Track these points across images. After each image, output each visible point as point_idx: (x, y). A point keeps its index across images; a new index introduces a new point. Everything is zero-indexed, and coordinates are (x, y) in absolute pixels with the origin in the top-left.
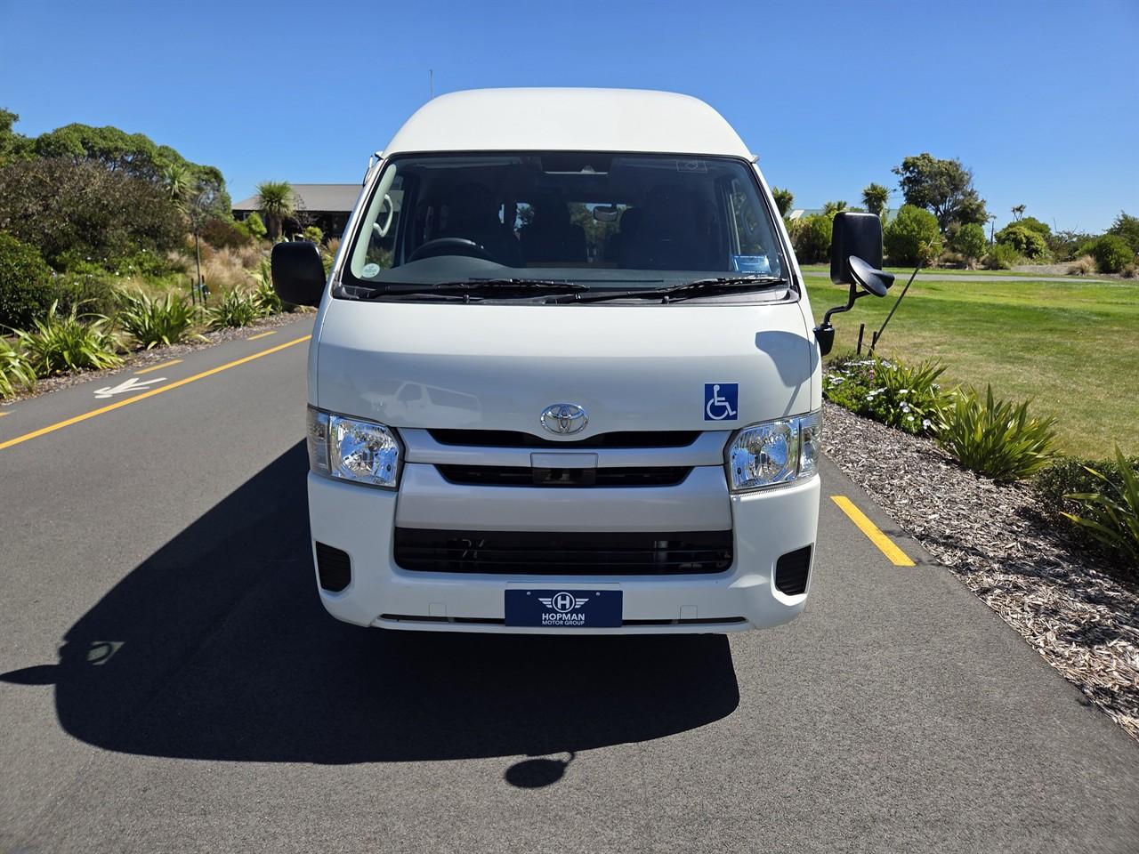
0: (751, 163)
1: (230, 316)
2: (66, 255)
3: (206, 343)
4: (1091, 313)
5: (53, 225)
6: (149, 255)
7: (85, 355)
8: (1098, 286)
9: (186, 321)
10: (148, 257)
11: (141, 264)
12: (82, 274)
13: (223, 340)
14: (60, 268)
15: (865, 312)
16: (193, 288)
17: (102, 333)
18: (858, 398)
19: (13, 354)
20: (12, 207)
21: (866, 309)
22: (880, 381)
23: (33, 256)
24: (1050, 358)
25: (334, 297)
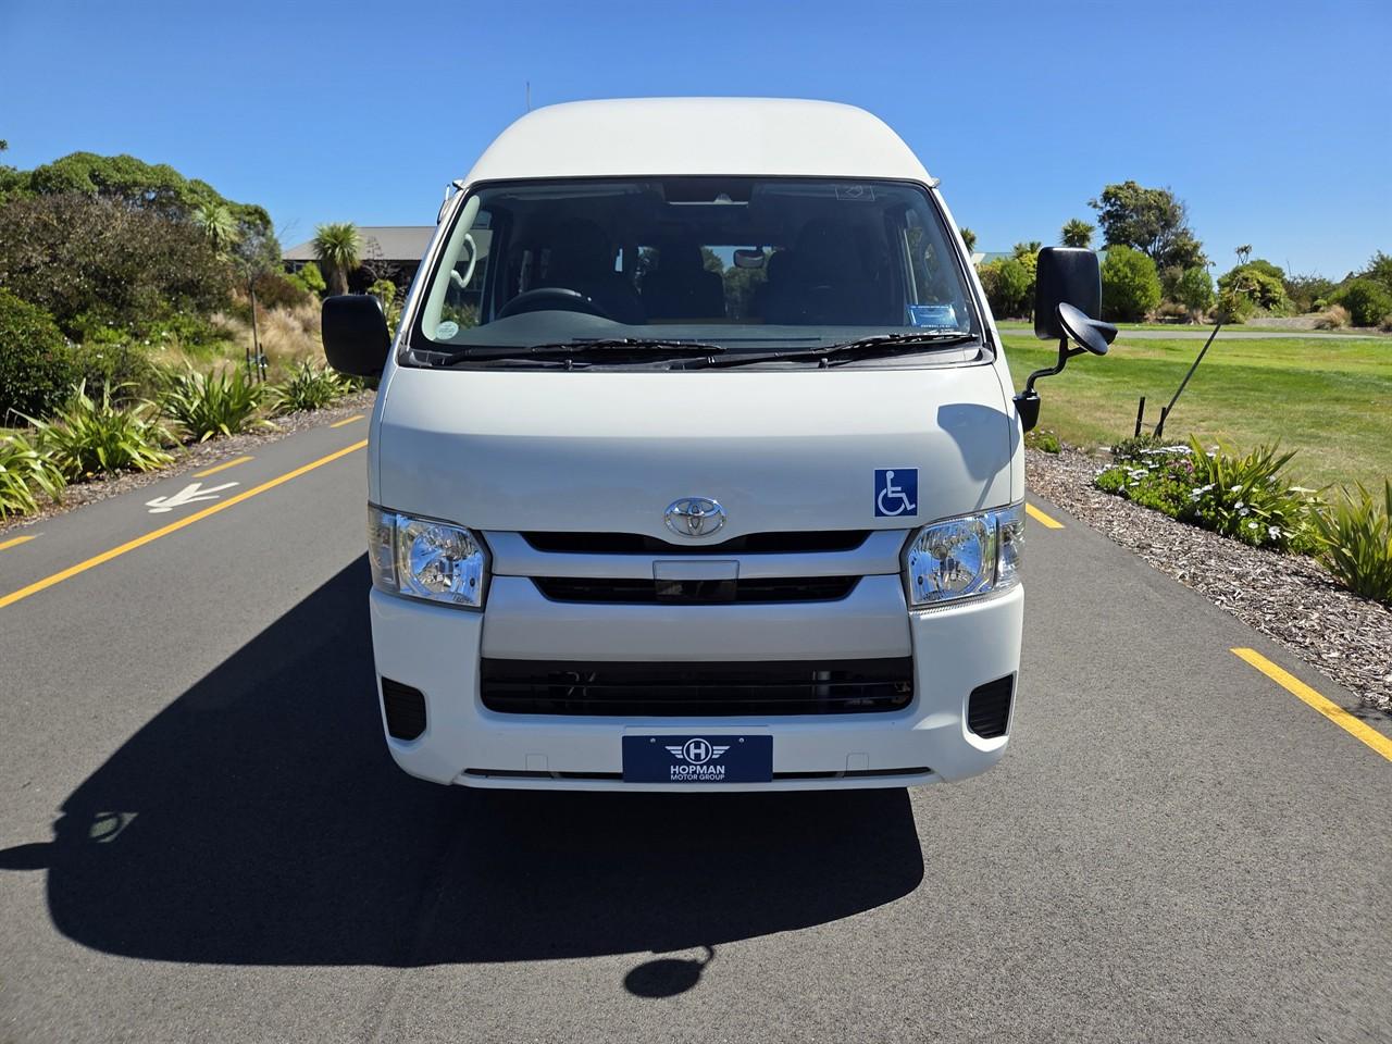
0: (931, 188)
1: (303, 395)
2: (81, 319)
3: (277, 432)
4: (1380, 378)
5: (64, 280)
6: (188, 319)
7: (124, 450)
8: (1369, 343)
9: (249, 404)
10: (186, 320)
11: (177, 330)
12: (106, 343)
13: (298, 427)
14: (77, 337)
15: (1095, 379)
16: (248, 361)
17: (145, 423)
18: (1177, 499)
19: (33, 454)
20: (9, 258)
21: (1095, 375)
22: (1201, 475)
23: (43, 321)
24: (1354, 436)
25: (400, 365)
